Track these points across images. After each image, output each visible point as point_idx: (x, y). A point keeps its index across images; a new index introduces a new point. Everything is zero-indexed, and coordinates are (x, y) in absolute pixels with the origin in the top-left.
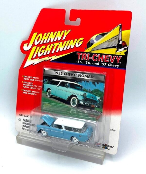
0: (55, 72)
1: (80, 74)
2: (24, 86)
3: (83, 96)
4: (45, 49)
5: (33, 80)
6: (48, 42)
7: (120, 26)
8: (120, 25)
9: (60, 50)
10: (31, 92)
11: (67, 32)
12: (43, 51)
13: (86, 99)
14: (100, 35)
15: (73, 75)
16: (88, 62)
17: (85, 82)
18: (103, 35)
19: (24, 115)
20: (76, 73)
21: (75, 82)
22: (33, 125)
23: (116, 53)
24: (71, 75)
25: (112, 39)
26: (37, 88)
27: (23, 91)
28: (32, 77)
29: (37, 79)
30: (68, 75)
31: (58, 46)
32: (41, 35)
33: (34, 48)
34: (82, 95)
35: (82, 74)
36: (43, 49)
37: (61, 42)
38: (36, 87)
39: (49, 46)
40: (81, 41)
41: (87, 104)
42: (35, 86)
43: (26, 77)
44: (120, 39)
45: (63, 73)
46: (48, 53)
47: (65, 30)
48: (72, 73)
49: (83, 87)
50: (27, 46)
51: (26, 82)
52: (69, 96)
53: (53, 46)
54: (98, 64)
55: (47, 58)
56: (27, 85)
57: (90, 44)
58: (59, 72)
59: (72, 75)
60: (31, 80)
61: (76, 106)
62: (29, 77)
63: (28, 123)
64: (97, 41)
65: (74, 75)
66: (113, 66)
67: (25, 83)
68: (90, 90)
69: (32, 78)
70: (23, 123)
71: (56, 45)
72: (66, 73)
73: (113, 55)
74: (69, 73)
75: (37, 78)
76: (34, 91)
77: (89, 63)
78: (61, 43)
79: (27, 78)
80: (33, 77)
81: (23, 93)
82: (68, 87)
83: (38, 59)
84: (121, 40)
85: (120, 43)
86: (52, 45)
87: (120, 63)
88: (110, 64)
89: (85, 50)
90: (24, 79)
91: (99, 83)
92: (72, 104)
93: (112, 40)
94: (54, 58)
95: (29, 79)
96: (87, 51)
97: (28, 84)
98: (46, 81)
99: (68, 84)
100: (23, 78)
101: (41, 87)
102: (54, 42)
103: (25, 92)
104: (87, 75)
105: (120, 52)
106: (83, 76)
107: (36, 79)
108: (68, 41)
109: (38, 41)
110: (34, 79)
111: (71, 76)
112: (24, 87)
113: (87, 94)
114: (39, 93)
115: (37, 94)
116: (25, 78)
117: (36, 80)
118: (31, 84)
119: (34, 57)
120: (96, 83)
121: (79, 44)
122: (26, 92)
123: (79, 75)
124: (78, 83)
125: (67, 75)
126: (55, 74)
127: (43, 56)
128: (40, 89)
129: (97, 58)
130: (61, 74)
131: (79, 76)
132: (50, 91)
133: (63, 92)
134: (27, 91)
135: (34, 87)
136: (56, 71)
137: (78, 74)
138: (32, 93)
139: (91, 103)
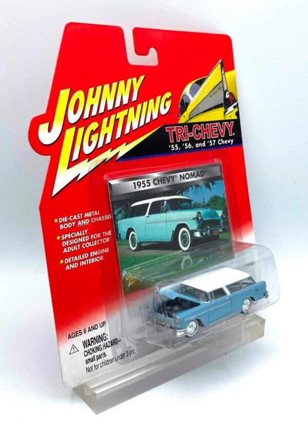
0: (134, 183)
1: (182, 174)
2: (66, 247)
3: (197, 218)
4: (98, 130)
5: (86, 222)
6: (102, 110)
7: (221, 63)
8: (220, 61)
9: (134, 129)
10: (89, 257)
11: (137, 82)
12: (94, 138)
13: (202, 225)
14: (196, 83)
15: (171, 179)
16: (188, 145)
17: (194, 187)
18: (200, 83)
19: (83, 332)
20: (175, 174)
21: (178, 195)
22: (114, 342)
23: (224, 117)
24: (166, 181)
25: (215, 90)
26: (101, 240)
27: (64, 265)
28: (81, 215)
29: (96, 216)
30: (162, 183)
31: (126, 117)
32: (79, 94)
33: (70, 133)
34: (194, 219)
35: (185, 173)
36: (93, 133)
37: (131, 107)
38: (97, 239)
39: (105, 120)
40: (167, 100)
41: (206, 234)
42: (95, 236)
43: (65, 219)
44: (225, 90)
45: (151, 182)
46: (108, 140)
47: (132, 77)
48: (168, 176)
49: (192, 201)
50: (50, 130)
51: (69, 236)
52: (173, 231)
53: (117, 121)
54: (204, 144)
55: (108, 155)
56: (74, 242)
57: (185, 105)
58: (143, 180)
59: (169, 181)
60: (79, 223)
61: (190, 247)
62: (75, 217)
63: (99, 344)
64: (193, 96)
65: (173, 178)
66: (226, 142)
67: (68, 239)
68: (204, 201)
69: (84, 218)
70: (86, 353)
71: (121, 115)
72: (155, 179)
73: (221, 122)
74: (164, 178)
75: (96, 213)
76: (94, 252)
77: (190, 146)
78: (132, 109)
79: (69, 221)
80: (83, 215)
81: (68, 268)
82: (166, 211)
83: (87, 160)
84: (227, 91)
85: (227, 96)
86: (113, 118)
87: (234, 134)
88: (220, 140)
89: (179, 119)
90: (62, 227)
91: (215, 182)
92: (183, 245)
93: (215, 93)
94: (123, 149)
95: (74, 223)
96: (182, 120)
97: (74, 238)
98: (120, 212)
99: (165, 205)
100: (58, 224)
101: (110, 233)
102: (115, 110)
103: (72, 263)
104: (194, 173)
105: (230, 114)
106: (187, 176)
107: (92, 217)
108: (145, 104)
109: (75, 112)
110: (87, 218)
111: (167, 184)
112: (65, 251)
113: (202, 211)
114: (107, 250)
115: (104, 254)
116: (63, 223)
117: (93, 220)
118: (83, 236)
119: (75, 157)
120: (211, 184)
121: (165, 107)
122: (76, 261)
123: (180, 175)
124: (182, 195)
125: (160, 183)
126: (135, 188)
127: (97, 152)
128: (108, 240)
129: (200, 131)
130: (148, 184)
131: (181, 180)
132: (133, 235)
133: (161, 225)
134: (76, 258)
135: (94, 240)
136: (136, 181)
137: (178, 174)
138: (91, 258)
139: (211, 229)
